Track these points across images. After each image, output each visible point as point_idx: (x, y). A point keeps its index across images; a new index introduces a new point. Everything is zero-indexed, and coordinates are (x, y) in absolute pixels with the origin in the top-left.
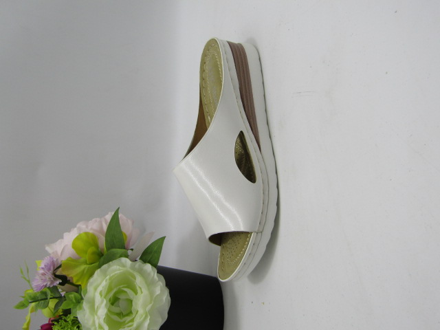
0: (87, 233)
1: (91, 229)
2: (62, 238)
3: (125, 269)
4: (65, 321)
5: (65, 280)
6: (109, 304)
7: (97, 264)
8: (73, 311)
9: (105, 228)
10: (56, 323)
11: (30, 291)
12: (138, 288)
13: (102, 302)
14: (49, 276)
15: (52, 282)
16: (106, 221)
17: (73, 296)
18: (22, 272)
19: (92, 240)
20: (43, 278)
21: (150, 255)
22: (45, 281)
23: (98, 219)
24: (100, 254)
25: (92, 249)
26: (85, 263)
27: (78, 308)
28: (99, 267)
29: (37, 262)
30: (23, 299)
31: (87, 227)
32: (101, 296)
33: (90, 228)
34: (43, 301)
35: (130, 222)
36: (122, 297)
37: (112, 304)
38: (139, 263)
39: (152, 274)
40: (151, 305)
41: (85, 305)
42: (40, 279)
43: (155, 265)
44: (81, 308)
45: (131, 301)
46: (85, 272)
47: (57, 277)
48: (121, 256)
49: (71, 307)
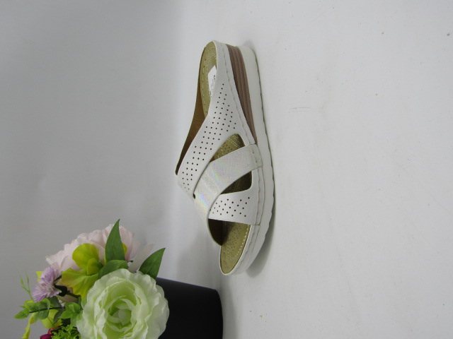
0: (87, 245)
1: (92, 240)
2: (63, 249)
3: (124, 280)
4: (65, 331)
5: (65, 291)
6: (108, 314)
7: (97, 275)
8: (72, 321)
9: (105, 239)
10: (55, 333)
11: (31, 302)
12: (137, 299)
13: (102, 311)
14: (49, 286)
15: (52, 293)
16: (106, 233)
17: (72, 305)
18: (22, 283)
19: (92, 251)
20: (44, 288)
21: (150, 267)
22: (45, 291)
23: (98, 231)
24: (100, 266)
25: (92, 261)
26: (86, 274)
27: (77, 318)
28: (99, 277)
29: (38, 273)
30: (23, 309)
31: (88, 238)
32: (100, 306)
33: (90, 239)
34: (42, 312)
35: (130, 234)
36: (121, 307)
37: (112, 314)
38: (138, 274)
39: (151, 285)
40: (150, 315)
41: (84, 315)
42: (40, 290)
43: (154, 276)
44: (80, 318)
45: (130, 312)
46: (85, 282)
47: (57, 287)
48: (120, 267)
49: (71, 316)
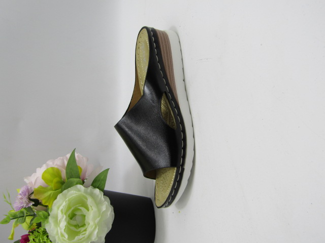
0: (53, 168)
1: (56, 165)
2: (35, 172)
3: (80, 193)
4: (38, 232)
5: (37, 203)
6: (68, 219)
7: (60, 190)
8: (42, 224)
9: (66, 163)
10: (31, 234)
11: (13, 211)
12: (89, 207)
13: (63, 217)
14: (25, 200)
15: (27, 204)
16: (67, 158)
17: (41, 213)
18: (5, 197)
19: (56, 173)
20: (21, 201)
21: (98, 183)
22: (22, 203)
23: (61, 158)
24: (62, 183)
25: (56, 180)
26: (51, 189)
27: (46, 222)
28: (61, 192)
29: (18, 190)
30: (6, 217)
31: (53, 163)
32: (62, 213)
33: (55, 164)
34: (21, 218)
35: (85, 159)
36: (78, 213)
37: (71, 219)
38: (90, 188)
39: (100, 196)
40: (99, 218)
41: (50, 219)
42: (19, 202)
43: (102, 189)
44: (48, 222)
45: (85, 216)
46: (52, 195)
47: (31, 200)
48: (77, 184)
49: (41, 221)
